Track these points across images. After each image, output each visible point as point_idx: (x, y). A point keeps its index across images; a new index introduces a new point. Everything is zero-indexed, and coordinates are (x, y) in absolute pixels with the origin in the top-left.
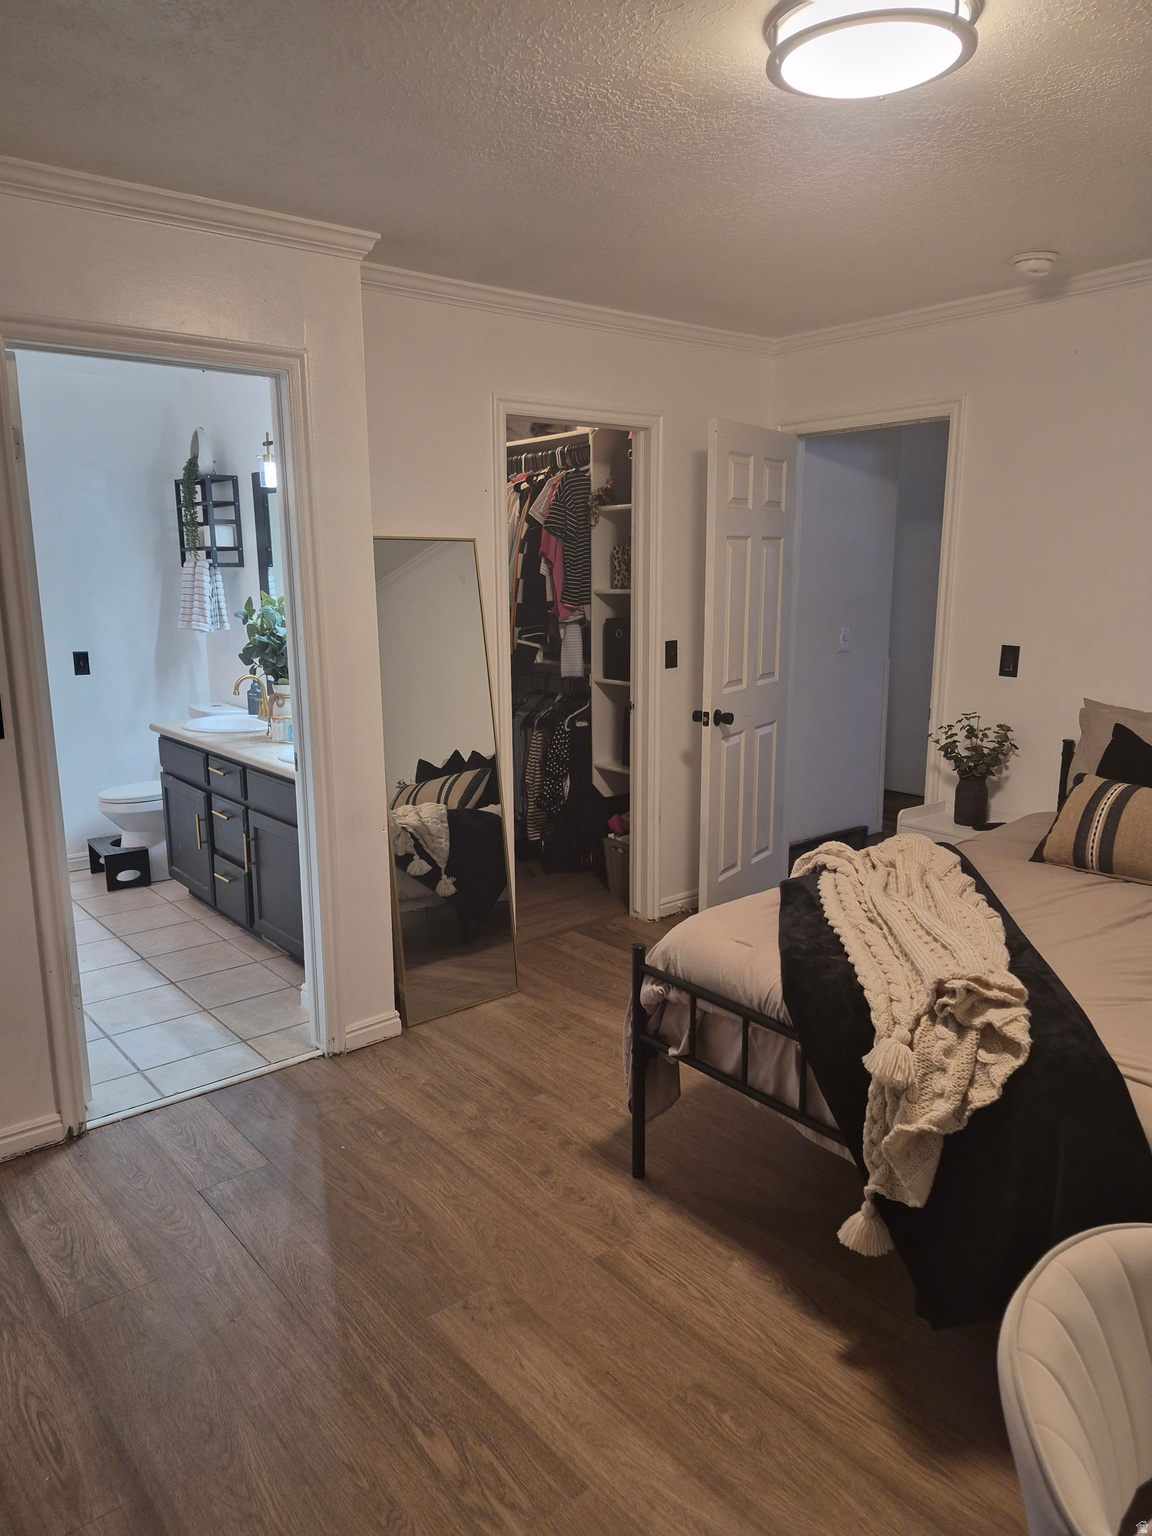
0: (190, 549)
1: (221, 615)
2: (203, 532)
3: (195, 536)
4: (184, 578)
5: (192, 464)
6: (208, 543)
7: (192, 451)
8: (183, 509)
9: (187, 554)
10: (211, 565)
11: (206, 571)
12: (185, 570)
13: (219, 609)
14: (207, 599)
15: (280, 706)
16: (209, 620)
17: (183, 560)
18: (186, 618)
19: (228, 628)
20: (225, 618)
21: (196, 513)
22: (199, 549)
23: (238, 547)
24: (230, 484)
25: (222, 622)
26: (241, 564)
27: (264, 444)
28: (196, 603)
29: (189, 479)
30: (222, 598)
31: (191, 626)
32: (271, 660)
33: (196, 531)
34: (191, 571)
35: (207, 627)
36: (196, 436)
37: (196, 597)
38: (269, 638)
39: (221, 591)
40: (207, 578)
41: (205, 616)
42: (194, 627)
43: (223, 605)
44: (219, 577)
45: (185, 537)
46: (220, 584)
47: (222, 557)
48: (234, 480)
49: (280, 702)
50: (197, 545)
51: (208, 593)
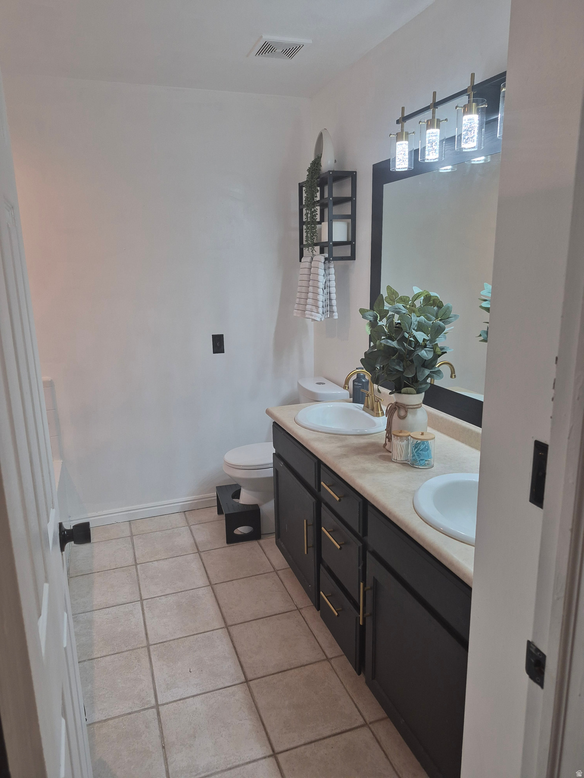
0: (308, 246)
1: (331, 306)
2: (320, 229)
3: (314, 233)
4: (301, 271)
5: (316, 163)
6: (325, 238)
7: (315, 154)
8: (304, 210)
9: (305, 251)
10: (326, 259)
11: (322, 265)
12: (302, 265)
13: (330, 299)
14: (320, 291)
15: (404, 418)
16: (321, 310)
17: (301, 256)
18: (301, 307)
19: (336, 317)
20: (335, 308)
21: (315, 211)
22: (316, 245)
23: (351, 242)
24: (349, 181)
25: (332, 312)
26: (353, 257)
27: (398, 122)
28: (310, 295)
29: (312, 178)
30: (333, 290)
31: (305, 314)
32: (398, 368)
33: (315, 228)
34: (307, 265)
35: (318, 317)
36: (321, 136)
37: (311, 289)
38: (400, 342)
39: (333, 283)
40: (321, 272)
41: (317, 307)
42: (307, 316)
43: (334, 296)
44: (332, 271)
45: (305, 235)
46: (333, 277)
47: (338, 252)
48: (353, 176)
49: (402, 413)
50: (315, 241)
51: (321, 285)
